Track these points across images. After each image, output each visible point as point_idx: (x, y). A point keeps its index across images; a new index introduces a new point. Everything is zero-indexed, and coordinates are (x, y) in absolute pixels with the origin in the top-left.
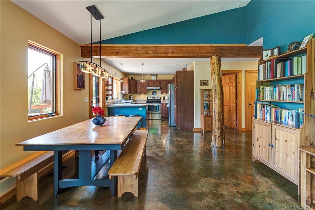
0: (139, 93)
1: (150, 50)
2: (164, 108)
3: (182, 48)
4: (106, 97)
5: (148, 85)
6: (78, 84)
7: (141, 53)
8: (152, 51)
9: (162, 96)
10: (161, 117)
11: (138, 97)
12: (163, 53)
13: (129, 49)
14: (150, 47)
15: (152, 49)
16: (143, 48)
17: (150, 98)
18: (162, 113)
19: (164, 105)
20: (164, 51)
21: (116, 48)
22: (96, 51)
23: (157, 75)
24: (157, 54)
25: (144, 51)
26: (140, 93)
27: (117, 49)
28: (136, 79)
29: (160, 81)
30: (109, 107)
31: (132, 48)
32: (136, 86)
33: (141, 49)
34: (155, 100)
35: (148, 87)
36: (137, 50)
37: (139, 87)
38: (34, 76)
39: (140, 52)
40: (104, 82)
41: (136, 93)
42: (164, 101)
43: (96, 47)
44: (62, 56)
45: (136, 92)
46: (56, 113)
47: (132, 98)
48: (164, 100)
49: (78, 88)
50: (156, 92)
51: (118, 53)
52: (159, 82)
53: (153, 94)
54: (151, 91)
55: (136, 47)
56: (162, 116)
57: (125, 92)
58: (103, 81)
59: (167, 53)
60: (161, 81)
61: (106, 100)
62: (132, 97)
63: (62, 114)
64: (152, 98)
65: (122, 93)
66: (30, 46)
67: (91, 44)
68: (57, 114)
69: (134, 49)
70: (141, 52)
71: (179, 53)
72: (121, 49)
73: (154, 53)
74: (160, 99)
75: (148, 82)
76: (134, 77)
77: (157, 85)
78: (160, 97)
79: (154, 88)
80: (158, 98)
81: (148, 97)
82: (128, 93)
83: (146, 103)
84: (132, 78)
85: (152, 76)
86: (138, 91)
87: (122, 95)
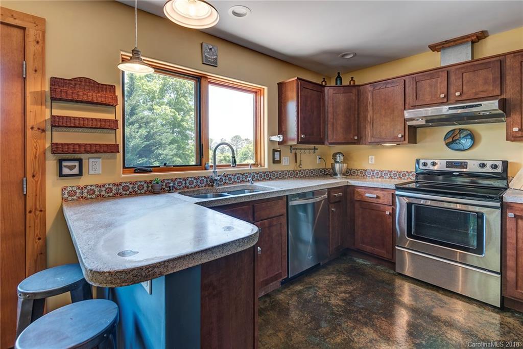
11: (372, 160)
17: (430, 167)
23: (479, 37)
26: (378, 143)
28: (359, 82)
29: (496, 61)
32: (354, 110)
34: (463, 175)
45: (353, 137)
50: (473, 136)
54: (438, 127)
62: (338, 158)
64: (441, 166)
74: (499, 170)
75: (417, 82)
76: (352, 78)
77: (476, 94)
78: (505, 164)
79: (450, 108)
80: (483, 165)
81: (421, 161)
82: (300, 141)
83: (397, 193)
84: (336, 84)
85: (442, 51)
86: (367, 133)
87: (285, 150)
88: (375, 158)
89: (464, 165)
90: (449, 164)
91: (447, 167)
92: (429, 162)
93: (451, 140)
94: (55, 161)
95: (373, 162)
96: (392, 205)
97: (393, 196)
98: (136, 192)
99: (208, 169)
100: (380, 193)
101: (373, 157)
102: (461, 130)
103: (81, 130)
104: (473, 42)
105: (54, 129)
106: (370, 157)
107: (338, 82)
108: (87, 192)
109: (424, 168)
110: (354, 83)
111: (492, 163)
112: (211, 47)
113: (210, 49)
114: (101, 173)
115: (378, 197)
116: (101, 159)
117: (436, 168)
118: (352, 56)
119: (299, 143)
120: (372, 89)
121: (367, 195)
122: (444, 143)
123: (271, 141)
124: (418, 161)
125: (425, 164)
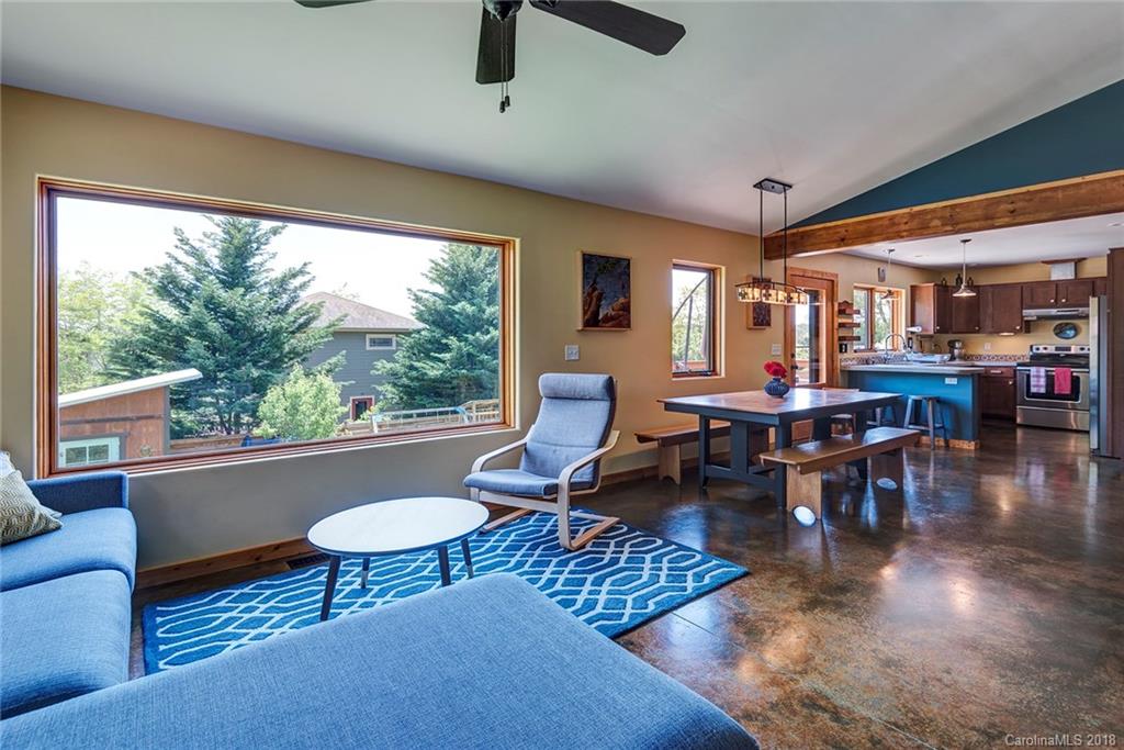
0: (992, 333)
1: (932, 219)
3: (1049, 194)
4: (841, 346)
5: (1032, 299)
6: (754, 318)
7: (905, 231)
8: (941, 218)
11: (987, 346)
12: (977, 220)
13: (874, 225)
14: (934, 210)
15: (939, 215)
16: (913, 216)
17: (1042, 351)
20: (979, 212)
21: (839, 230)
22: (793, 243)
23: (1078, 261)
24: (957, 224)
25: (914, 224)
26: (997, 332)
27: (843, 230)
28: (976, 283)
29: (1091, 282)
30: (850, 372)
31: (880, 223)
32: (974, 306)
33: (905, 220)
34: (1068, 356)
35: (1029, 308)
36: (894, 224)
37: (991, 308)
38: (691, 301)
39: (903, 227)
40: (833, 305)
41: (977, 332)
43: (793, 234)
44: (723, 268)
45: (974, 328)
46: (714, 371)
47: (960, 349)
49: (755, 325)
50: (1074, 328)
51: (843, 240)
52: (1085, 289)
53: (1059, 331)
54: (1048, 322)
55: (892, 218)
57: (925, 330)
58: (830, 304)
59: (992, 218)
60: (1098, 283)
61: (841, 351)
62: (957, 345)
63: (723, 375)
64: (1052, 351)
65: (912, 333)
66: (677, 266)
67: (786, 229)
68: (716, 375)
69: (886, 222)
70: (907, 227)
71: (1037, 211)
72: (850, 229)
73: (946, 225)
75: (1032, 289)
77: (1077, 301)
80: (1083, 349)
81: (1034, 348)
82: (936, 331)
83: (1019, 368)
84: (957, 283)
85: (1053, 265)
86: (987, 324)
87: (914, 338)
89: (1068, 349)
90: (1057, 349)
91: (1056, 351)
92: (1041, 347)
95: (989, 348)
96: (1014, 377)
97: (1015, 371)
100: (1004, 370)
101: (989, 344)
102: (1067, 324)
104: (1076, 263)
106: (984, 343)
107: (959, 281)
109: (1037, 352)
110: (973, 283)
112: (883, 269)
113: (883, 271)
115: (1002, 373)
117: (1047, 352)
119: (934, 333)
120: (992, 290)
121: (992, 372)
122: (1053, 333)
123: (907, 332)
124: (1031, 347)
125: (1038, 349)
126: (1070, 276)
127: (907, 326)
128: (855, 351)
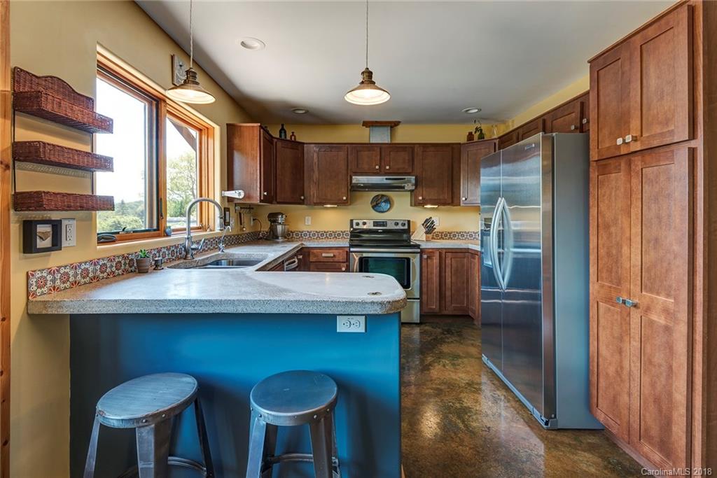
0: (316, 204)
2: (436, 271)
5: (357, 165)
9: (418, 217)
10: (421, 316)
11: (308, 221)
17: (361, 226)
18: (425, 297)
19: (436, 260)
23: (393, 125)
26: (321, 203)
28: (299, 139)
29: (409, 148)
32: (298, 167)
34: (385, 232)
35: (356, 174)
37: (316, 173)
41: (301, 202)
42: (427, 240)
45: (298, 197)
47: (283, 224)
48: (426, 233)
50: (388, 201)
52: (405, 156)
53: (376, 205)
54: (366, 193)
56: (426, 310)
57: (247, 196)
60: (417, 150)
61: (29, 246)
62: (281, 219)
64: (370, 226)
65: (230, 200)
74: (406, 227)
75: (357, 152)
76: (293, 133)
77: (398, 169)
78: (409, 222)
79: (386, 179)
80: (397, 224)
81: (355, 222)
82: (262, 198)
83: (352, 249)
84: (280, 136)
85: (371, 128)
86: (312, 193)
87: (232, 208)
88: (312, 219)
89: (384, 224)
90: (376, 224)
91: (374, 226)
92: (361, 222)
93: (375, 203)
94: (17, 225)
95: (310, 223)
96: (347, 261)
97: (348, 253)
98: (114, 272)
99: (170, 236)
100: (336, 252)
101: (310, 218)
102: (383, 196)
103: (51, 169)
104: (391, 127)
105: (17, 163)
106: (307, 218)
107: (283, 135)
108: (60, 279)
109: (357, 227)
110: (295, 138)
111: (402, 222)
112: (181, 64)
113: (181, 66)
114: (75, 244)
115: (334, 256)
116: (75, 222)
117: (365, 227)
118: (304, 112)
119: (261, 201)
120: (317, 150)
121: (324, 255)
122: (371, 206)
123: (223, 198)
124: (352, 221)
125: (358, 224)
126: (387, 140)
127: (222, 189)
128: (105, 239)
